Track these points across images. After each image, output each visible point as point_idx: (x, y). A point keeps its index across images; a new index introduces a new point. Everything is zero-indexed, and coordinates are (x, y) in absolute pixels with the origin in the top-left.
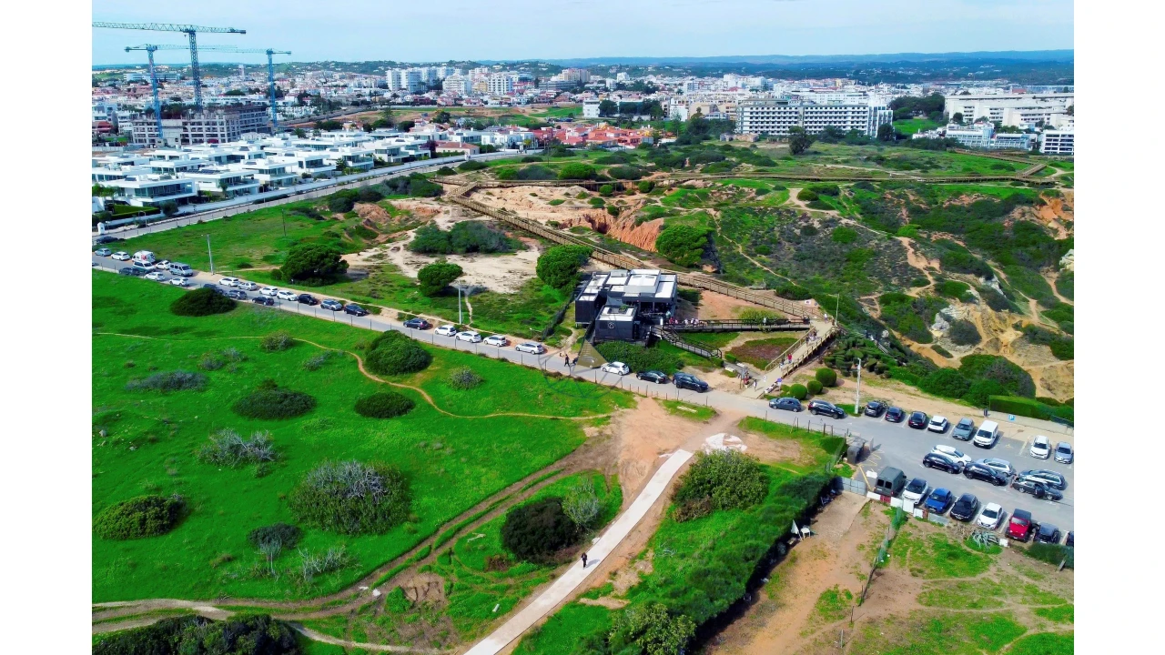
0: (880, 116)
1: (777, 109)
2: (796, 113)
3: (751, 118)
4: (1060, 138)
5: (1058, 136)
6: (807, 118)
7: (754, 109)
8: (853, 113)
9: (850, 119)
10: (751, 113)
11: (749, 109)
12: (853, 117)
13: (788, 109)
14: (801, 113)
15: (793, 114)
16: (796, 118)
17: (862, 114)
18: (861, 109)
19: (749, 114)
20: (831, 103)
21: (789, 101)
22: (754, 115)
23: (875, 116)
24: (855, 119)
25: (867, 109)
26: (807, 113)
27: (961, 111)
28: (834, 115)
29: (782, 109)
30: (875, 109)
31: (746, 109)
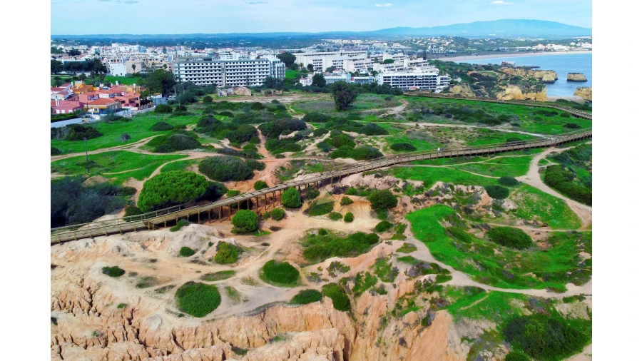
0: (278, 68)
1: (205, 64)
2: (219, 67)
3: (186, 72)
4: (391, 79)
5: (389, 77)
6: (227, 70)
7: (188, 65)
8: (259, 66)
9: (257, 70)
10: (186, 68)
11: (183, 65)
12: (259, 69)
13: (213, 64)
14: (223, 67)
15: (217, 68)
16: (220, 70)
17: (265, 67)
18: (265, 63)
19: (184, 69)
20: (242, 59)
21: (212, 58)
22: (188, 69)
23: (274, 68)
24: (261, 70)
25: (268, 63)
26: (227, 67)
27: (312, 63)
28: (246, 67)
29: (209, 64)
30: (274, 62)
31: (181, 65)
